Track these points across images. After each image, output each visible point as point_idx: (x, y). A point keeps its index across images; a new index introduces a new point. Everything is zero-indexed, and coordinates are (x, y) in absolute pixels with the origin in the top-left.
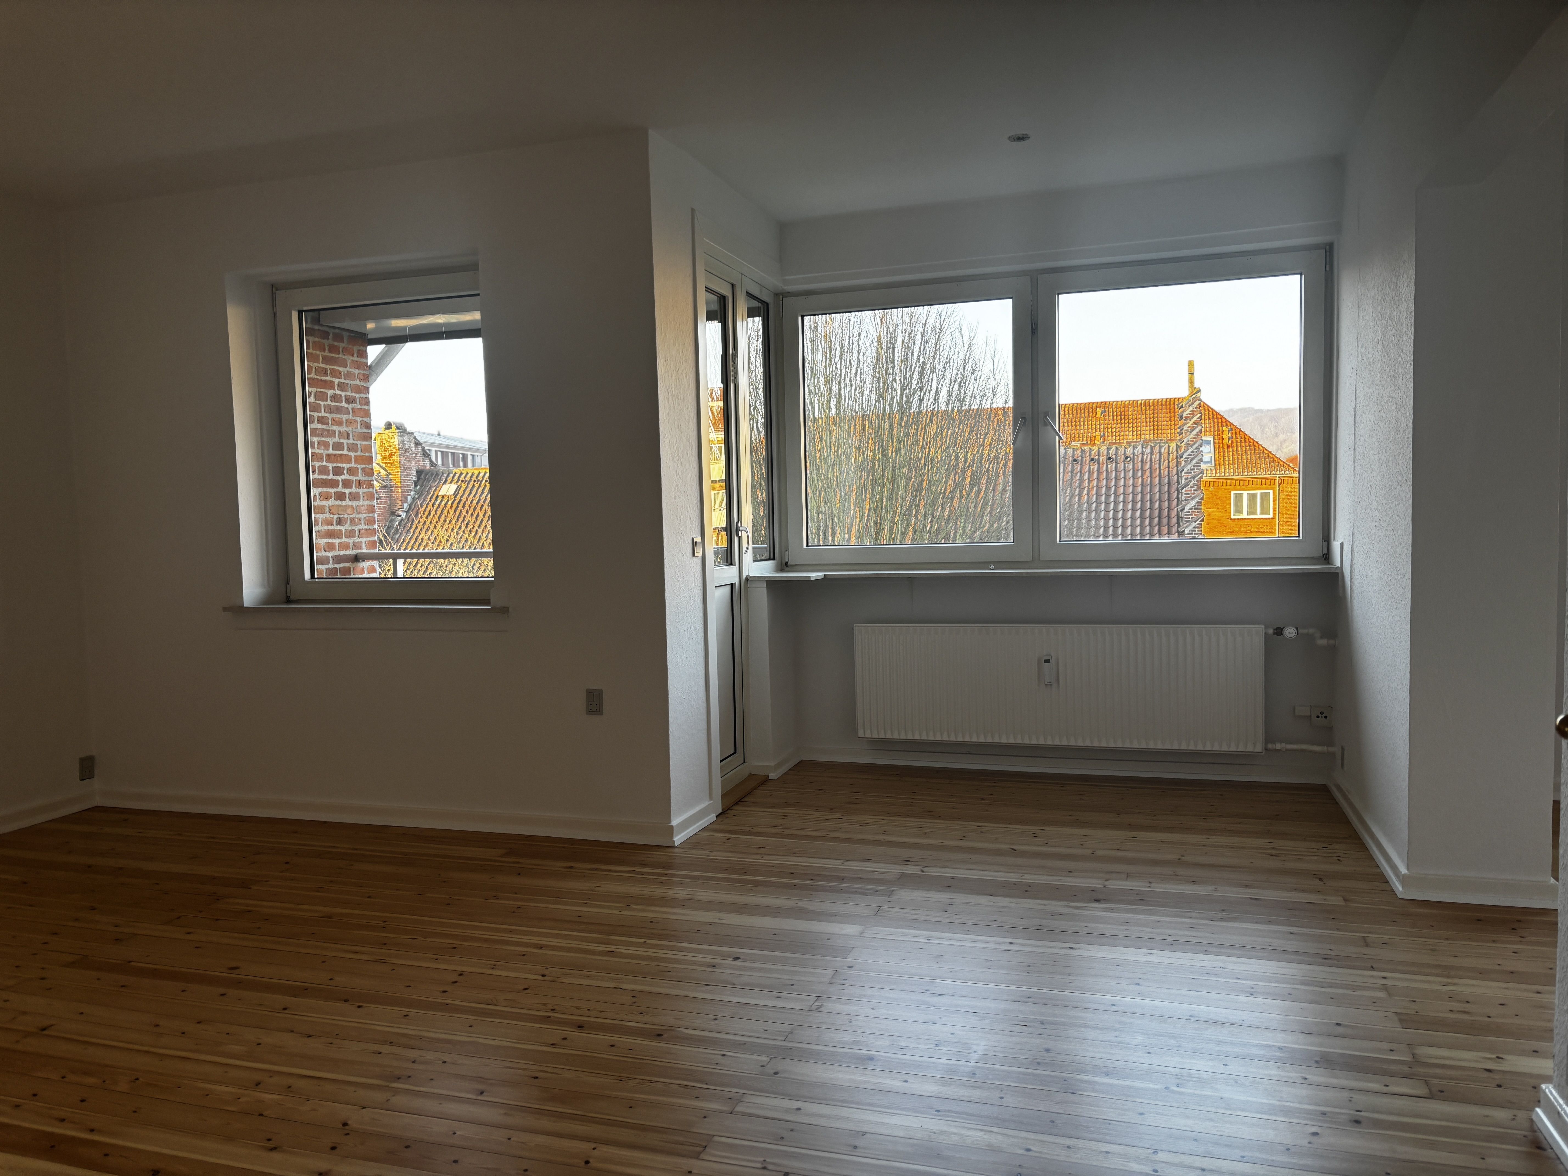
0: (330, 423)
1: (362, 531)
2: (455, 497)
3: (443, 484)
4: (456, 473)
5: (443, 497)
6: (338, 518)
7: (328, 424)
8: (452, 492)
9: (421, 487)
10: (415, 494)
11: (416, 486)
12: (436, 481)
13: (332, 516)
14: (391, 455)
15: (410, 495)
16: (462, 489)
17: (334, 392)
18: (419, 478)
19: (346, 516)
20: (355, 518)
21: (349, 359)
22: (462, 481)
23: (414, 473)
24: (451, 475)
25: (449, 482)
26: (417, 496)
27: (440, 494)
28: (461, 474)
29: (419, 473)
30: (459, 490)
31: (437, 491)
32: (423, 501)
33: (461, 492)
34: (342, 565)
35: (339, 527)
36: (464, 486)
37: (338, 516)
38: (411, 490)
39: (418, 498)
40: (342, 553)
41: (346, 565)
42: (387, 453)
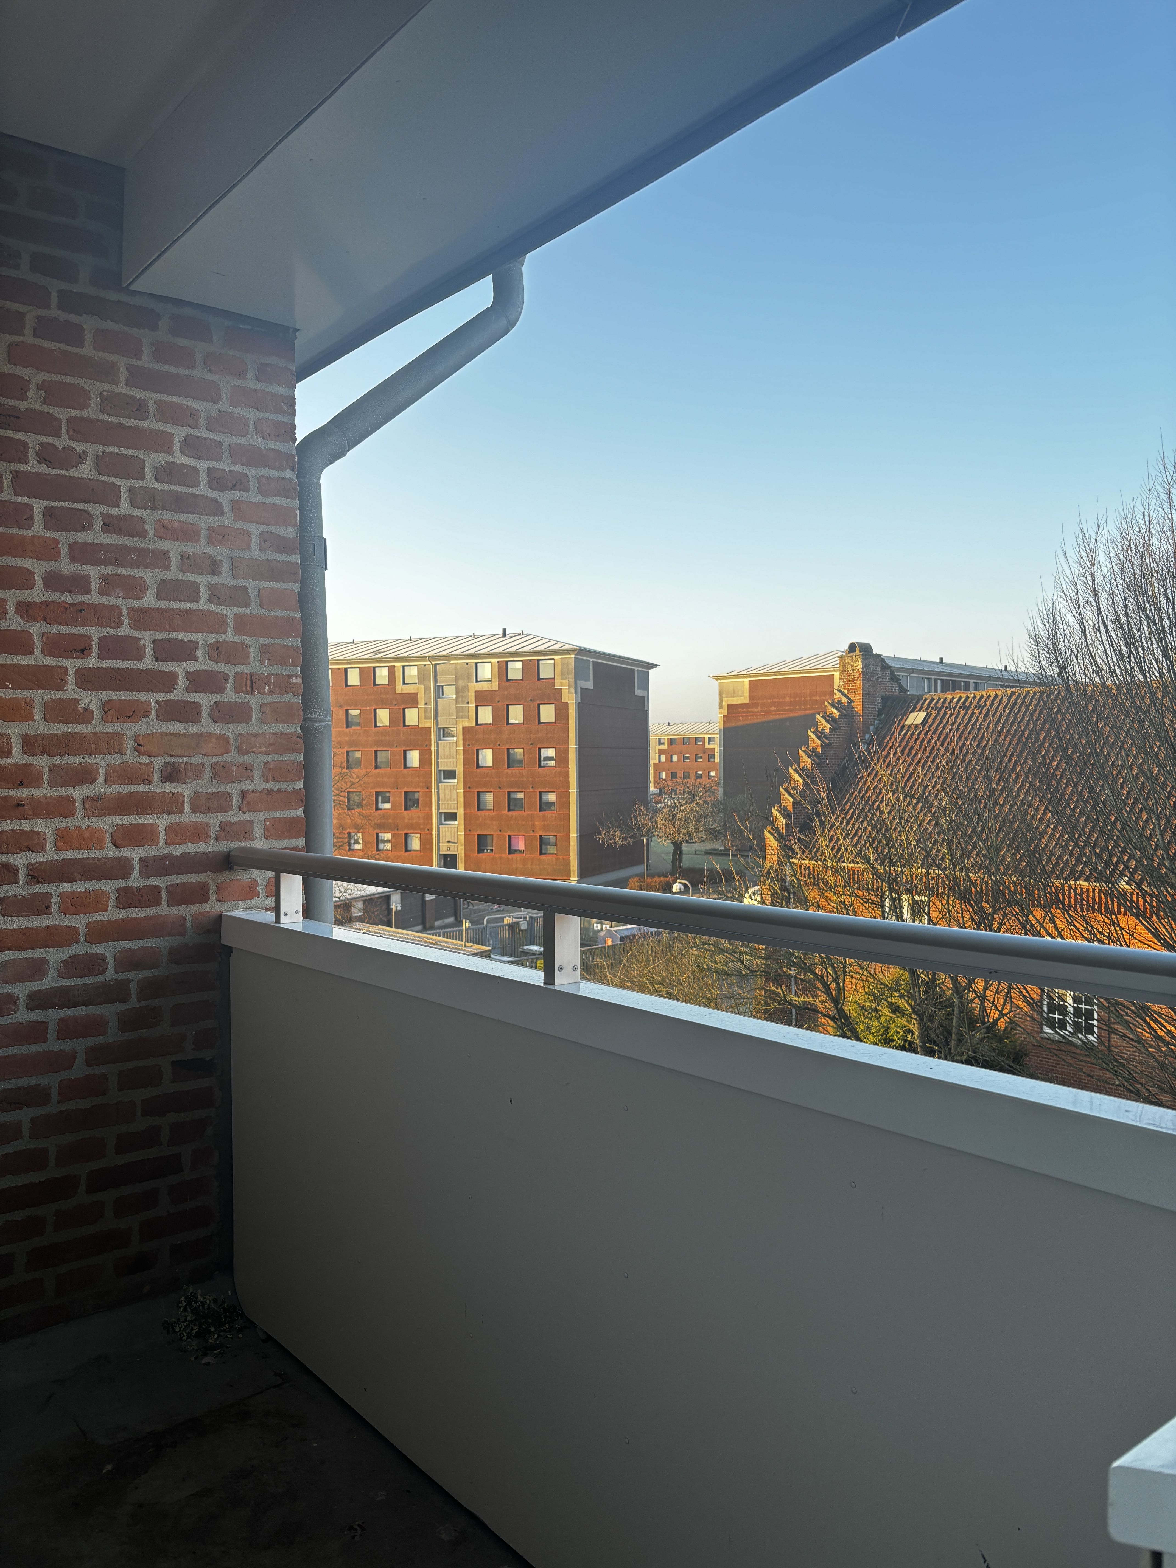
0: (151, 532)
1: (249, 798)
2: (923, 727)
3: (911, 712)
4: (926, 699)
5: (910, 726)
6: (166, 764)
7: (143, 534)
8: (919, 721)
9: (886, 715)
10: (880, 724)
11: (880, 714)
12: (903, 708)
13: (144, 759)
14: (853, 680)
15: (873, 725)
16: (932, 717)
17: (170, 459)
18: (884, 706)
19: (197, 760)
20: (232, 764)
21: (226, 384)
22: (932, 708)
23: (879, 699)
24: (921, 702)
25: (917, 709)
26: (880, 726)
27: (906, 723)
28: (933, 699)
29: (885, 699)
30: (929, 718)
31: (904, 720)
32: (887, 732)
33: (930, 721)
34: (176, 879)
35: (169, 788)
36: (934, 714)
37: (168, 759)
38: (875, 719)
39: (882, 728)
40: (177, 850)
41: (194, 878)
42: (850, 678)
